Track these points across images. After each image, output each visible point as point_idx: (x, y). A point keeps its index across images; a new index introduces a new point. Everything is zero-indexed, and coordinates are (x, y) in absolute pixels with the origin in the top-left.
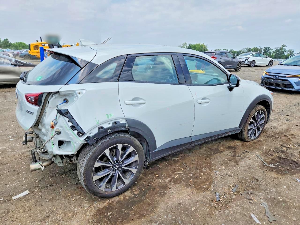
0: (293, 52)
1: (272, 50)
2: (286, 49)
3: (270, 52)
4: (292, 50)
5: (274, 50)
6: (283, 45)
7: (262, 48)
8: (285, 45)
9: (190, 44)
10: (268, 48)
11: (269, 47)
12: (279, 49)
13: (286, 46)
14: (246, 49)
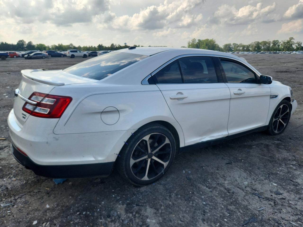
0: (301, 44)
1: (281, 42)
2: (293, 42)
3: (279, 45)
4: (300, 42)
5: (282, 43)
6: (291, 37)
7: (270, 42)
8: (292, 38)
9: (199, 39)
10: (276, 41)
11: (278, 40)
12: (286, 42)
13: (294, 39)
14: (254, 43)
